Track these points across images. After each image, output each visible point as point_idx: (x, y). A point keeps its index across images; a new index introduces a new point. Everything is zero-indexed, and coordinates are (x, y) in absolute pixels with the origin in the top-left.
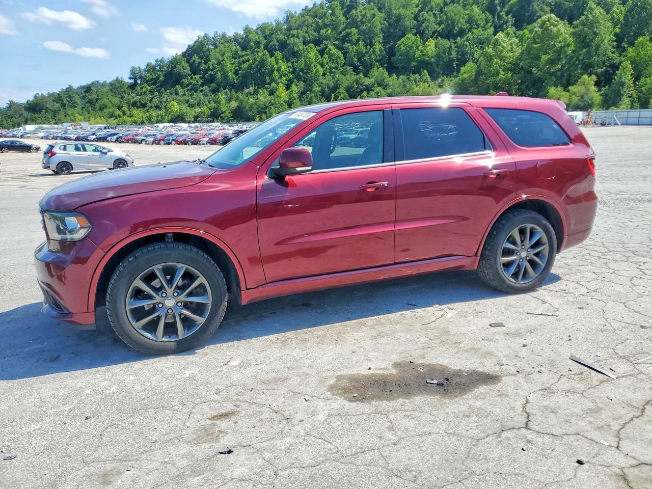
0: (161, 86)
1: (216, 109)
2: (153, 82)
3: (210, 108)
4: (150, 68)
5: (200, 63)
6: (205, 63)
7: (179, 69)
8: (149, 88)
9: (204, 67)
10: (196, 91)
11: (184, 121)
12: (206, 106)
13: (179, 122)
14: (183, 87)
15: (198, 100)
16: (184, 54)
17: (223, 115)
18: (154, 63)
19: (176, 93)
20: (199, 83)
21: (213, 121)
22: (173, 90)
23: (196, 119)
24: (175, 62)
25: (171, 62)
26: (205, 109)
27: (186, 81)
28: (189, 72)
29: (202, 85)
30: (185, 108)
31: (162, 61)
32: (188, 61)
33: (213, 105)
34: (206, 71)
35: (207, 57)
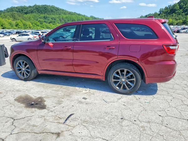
0: (168, 14)
1: (185, 21)
2: (166, 13)
3: (183, 21)
4: (166, 8)
5: (183, 5)
6: (185, 5)
7: (176, 8)
8: (164, 15)
9: (184, 6)
10: (180, 15)
11: (173, 25)
12: (182, 19)
13: (171, 25)
14: (175, 14)
15: (179, 18)
16: (178, 3)
17: (187, 23)
18: (168, 6)
19: (173, 16)
20: (182, 12)
21: (183, 25)
22: (172, 15)
23: (177, 24)
24: (175, 5)
25: (173, 6)
26: (181, 21)
27: (177, 12)
28: (179, 9)
29: (182, 13)
30: (174, 21)
31: (170, 6)
32: (179, 5)
33: (184, 19)
34: (185, 8)
35: (186, 3)
